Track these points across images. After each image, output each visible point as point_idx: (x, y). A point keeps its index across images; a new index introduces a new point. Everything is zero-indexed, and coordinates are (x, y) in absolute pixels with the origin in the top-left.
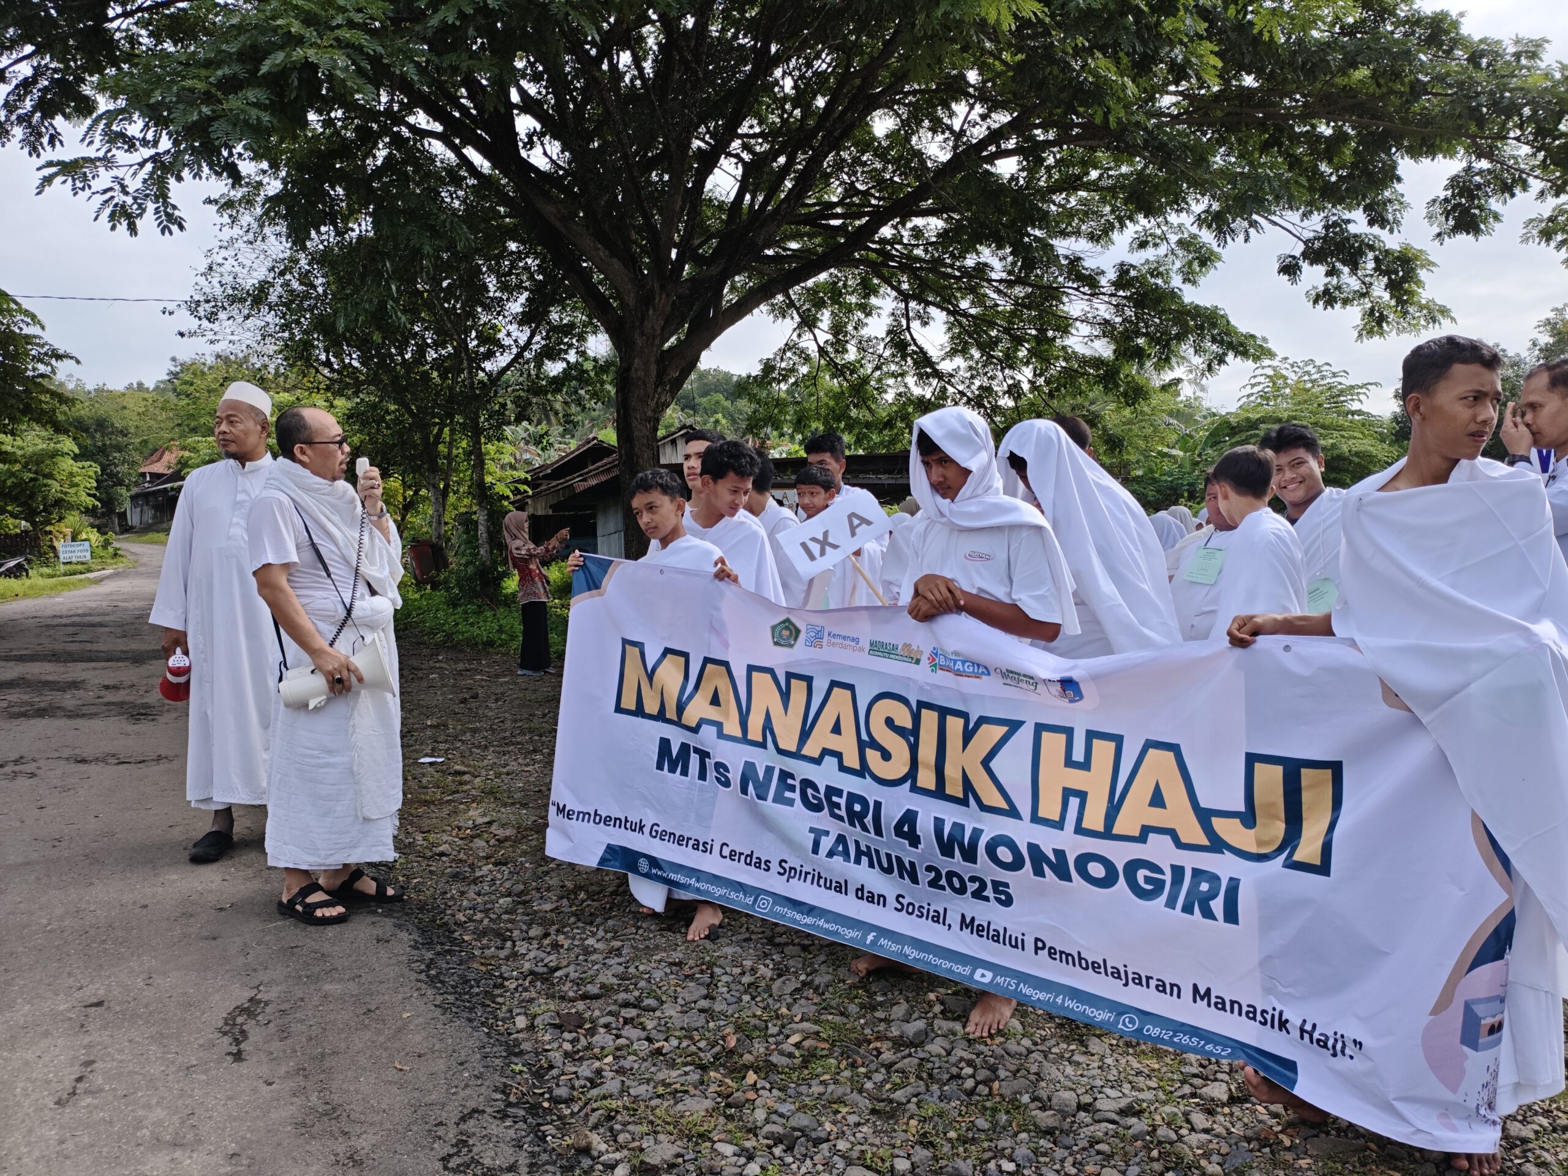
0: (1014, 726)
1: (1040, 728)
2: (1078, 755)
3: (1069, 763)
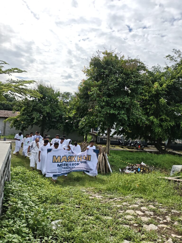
0: (76, 156)
1: (77, 156)
2: (80, 157)
3: (79, 158)
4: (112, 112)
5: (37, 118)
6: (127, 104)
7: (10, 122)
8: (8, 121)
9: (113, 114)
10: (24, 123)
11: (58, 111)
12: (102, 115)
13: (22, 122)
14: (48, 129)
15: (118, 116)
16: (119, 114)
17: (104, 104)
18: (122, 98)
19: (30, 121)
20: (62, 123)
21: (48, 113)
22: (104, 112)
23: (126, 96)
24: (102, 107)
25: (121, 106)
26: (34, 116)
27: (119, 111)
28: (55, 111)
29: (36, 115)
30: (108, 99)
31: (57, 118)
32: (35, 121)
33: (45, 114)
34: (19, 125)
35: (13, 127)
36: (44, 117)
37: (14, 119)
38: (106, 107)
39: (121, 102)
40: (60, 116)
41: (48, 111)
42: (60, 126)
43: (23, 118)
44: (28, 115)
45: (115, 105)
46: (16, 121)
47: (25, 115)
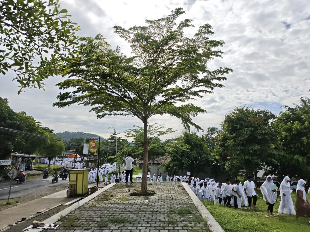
4: (247, 157)
5: (186, 163)
6: (258, 151)
7: (163, 168)
8: (161, 167)
9: (248, 159)
10: (176, 169)
11: (204, 155)
12: (238, 161)
13: (174, 168)
14: (197, 173)
15: (252, 161)
16: (252, 159)
17: (239, 152)
18: (253, 147)
19: (180, 166)
20: (209, 166)
21: (195, 158)
22: (239, 158)
23: (257, 145)
24: (238, 155)
25: (253, 153)
26: (183, 161)
27: (252, 157)
28: (201, 156)
29: (185, 161)
30: (242, 148)
31: (204, 162)
32: (185, 166)
33: (192, 159)
34: (171, 170)
35: (166, 172)
36: (192, 162)
37: (166, 165)
38: (241, 154)
39: (252, 149)
40: (206, 159)
41: (195, 156)
42: (208, 169)
43: (175, 163)
44: (178, 161)
45: (248, 152)
46: (168, 166)
47: (175, 161)
